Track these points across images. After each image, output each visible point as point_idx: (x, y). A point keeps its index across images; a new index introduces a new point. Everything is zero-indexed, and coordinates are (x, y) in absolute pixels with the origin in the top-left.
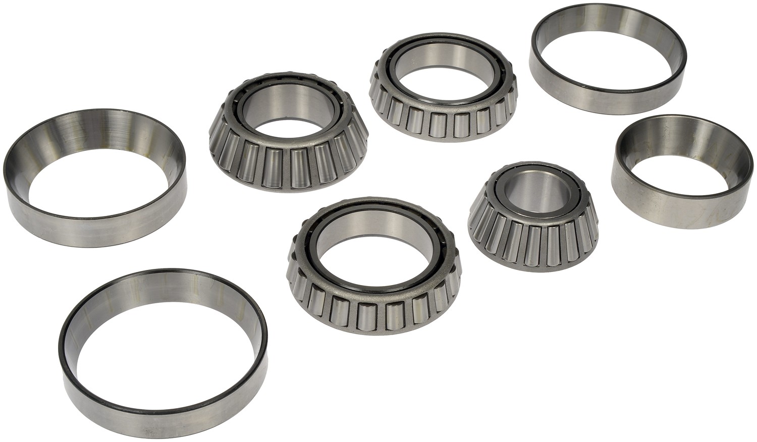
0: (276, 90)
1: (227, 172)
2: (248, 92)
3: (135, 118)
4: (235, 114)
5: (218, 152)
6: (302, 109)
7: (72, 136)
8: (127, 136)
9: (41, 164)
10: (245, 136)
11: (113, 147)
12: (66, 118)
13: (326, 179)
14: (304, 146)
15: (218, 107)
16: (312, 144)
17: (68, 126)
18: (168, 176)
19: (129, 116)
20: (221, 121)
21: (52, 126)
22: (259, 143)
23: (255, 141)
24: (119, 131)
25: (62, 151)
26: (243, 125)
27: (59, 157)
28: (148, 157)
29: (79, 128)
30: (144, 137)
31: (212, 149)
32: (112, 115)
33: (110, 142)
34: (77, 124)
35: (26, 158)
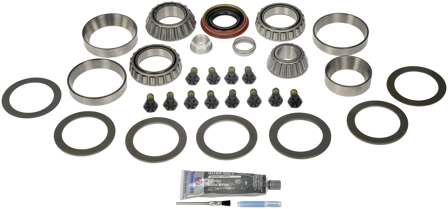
0: (166, 8)
1: (150, 34)
2: (158, 8)
3: (122, 16)
4: (153, 17)
5: (148, 27)
6: (175, 13)
7: (103, 22)
8: (120, 22)
9: (93, 31)
10: (156, 23)
11: (116, 25)
12: (100, 17)
13: (181, 37)
14: (173, 27)
15: (148, 14)
16: (176, 26)
17: (101, 19)
18: (132, 35)
19: (120, 16)
20: (149, 18)
21: (97, 19)
22: (159, 26)
23: (158, 25)
24: (117, 20)
25: (100, 27)
26: (155, 20)
27: (99, 29)
28: (126, 29)
29: (105, 19)
30: (125, 22)
31: (146, 27)
32: (115, 15)
33: (115, 24)
34: (105, 18)
35: (89, 29)
